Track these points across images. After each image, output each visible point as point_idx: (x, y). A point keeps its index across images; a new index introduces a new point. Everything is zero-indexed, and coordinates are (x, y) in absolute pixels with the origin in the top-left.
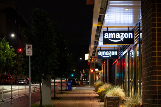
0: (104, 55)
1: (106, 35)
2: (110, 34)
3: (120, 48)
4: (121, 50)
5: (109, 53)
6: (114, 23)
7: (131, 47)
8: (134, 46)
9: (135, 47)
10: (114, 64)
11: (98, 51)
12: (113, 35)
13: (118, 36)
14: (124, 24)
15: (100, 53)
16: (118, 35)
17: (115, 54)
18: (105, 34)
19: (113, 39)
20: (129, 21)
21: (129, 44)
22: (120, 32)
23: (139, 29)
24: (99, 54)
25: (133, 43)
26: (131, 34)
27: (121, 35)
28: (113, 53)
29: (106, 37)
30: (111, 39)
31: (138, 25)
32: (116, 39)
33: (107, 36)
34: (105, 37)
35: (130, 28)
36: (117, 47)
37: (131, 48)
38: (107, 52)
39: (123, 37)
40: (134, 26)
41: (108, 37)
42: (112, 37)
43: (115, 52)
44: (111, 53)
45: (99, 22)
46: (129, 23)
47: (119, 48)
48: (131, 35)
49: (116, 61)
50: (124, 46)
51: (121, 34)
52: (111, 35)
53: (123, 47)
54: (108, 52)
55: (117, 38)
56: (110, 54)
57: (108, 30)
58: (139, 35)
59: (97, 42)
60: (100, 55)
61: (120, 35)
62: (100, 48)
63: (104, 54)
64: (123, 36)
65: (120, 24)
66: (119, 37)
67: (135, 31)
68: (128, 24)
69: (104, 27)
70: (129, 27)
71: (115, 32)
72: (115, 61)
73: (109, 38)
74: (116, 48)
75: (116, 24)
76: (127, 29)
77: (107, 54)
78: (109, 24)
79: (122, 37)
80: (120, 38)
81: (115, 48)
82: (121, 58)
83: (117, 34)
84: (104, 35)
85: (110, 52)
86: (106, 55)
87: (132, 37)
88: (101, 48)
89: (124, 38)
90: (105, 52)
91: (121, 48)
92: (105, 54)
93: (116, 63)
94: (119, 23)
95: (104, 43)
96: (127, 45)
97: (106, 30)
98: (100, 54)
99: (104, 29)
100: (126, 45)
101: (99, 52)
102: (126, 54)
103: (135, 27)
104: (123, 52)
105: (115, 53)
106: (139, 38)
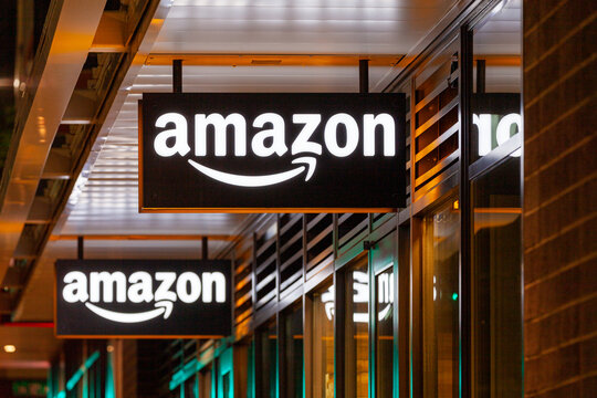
0: (115, 306)
1: (171, 126)
2: (201, 121)
3: (249, 243)
4: (260, 261)
5: (156, 285)
6: (239, 21)
7: (374, 237)
8: (405, 226)
9: (419, 235)
10: (189, 382)
11: (64, 266)
12: (230, 130)
13: (268, 142)
14: (325, 31)
15: (78, 288)
16: (268, 126)
17: (207, 299)
18: (161, 122)
19: (231, 163)
20: (369, 10)
21: (348, 213)
22: (288, 103)
23: (457, 74)
24: (68, 296)
25: (398, 200)
26: (387, 121)
27: (300, 127)
28: (189, 285)
29: (171, 142)
30: (211, 160)
31: (454, 45)
32: (252, 165)
33: (175, 136)
34: (161, 148)
35: (373, 72)
36: (225, 237)
37: (369, 246)
38: (134, 277)
39: (317, 149)
40: (412, 48)
41: (182, 148)
42: (221, 150)
43: (208, 277)
44: (173, 288)
45: (112, 15)
46: (369, 22)
47: (238, 240)
48: (379, 130)
49: (206, 357)
50: (298, 226)
51: (297, 118)
52: (211, 130)
53: (283, 238)
54: (145, 276)
55: (260, 150)
56: (164, 293)
57: (186, 88)
58: (457, 127)
59: (54, 192)
60: (80, 305)
61: (292, 132)
62: (81, 239)
63: (108, 298)
64: (318, 136)
65: (290, 30)
66: (279, 148)
67: (419, 96)
68: (360, 33)
69: (152, 55)
70: (364, 64)
71: (250, 103)
72: (193, 351)
73: (191, 155)
74: (211, 243)
75: (252, 30)
76: (348, 77)
77: (136, 299)
78: (192, 29)
79: (302, 144)
80: (289, 157)
81: (205, 239)
82: (261, 329)
83: (259, 122)
84: (148, 133)
85: (167, 278)
86: (129, 307)
87: (390, 150)
88: (87, 243)
89: (325, 159)
90: (119, 277)
91: (260, 241)
92: (121, 299)
93: (205, 370)
94: (278, 21)
95: (149, 201)
96: (327, 220)
97: (169, 87)
98: (82, 296)
99: (148, 76)
100: (322, 213)
101: (68, 278)
102: (314, 294)
103: (420, 60)
104: (284, 277)
105: (209, 287)
106: (457, 153)
